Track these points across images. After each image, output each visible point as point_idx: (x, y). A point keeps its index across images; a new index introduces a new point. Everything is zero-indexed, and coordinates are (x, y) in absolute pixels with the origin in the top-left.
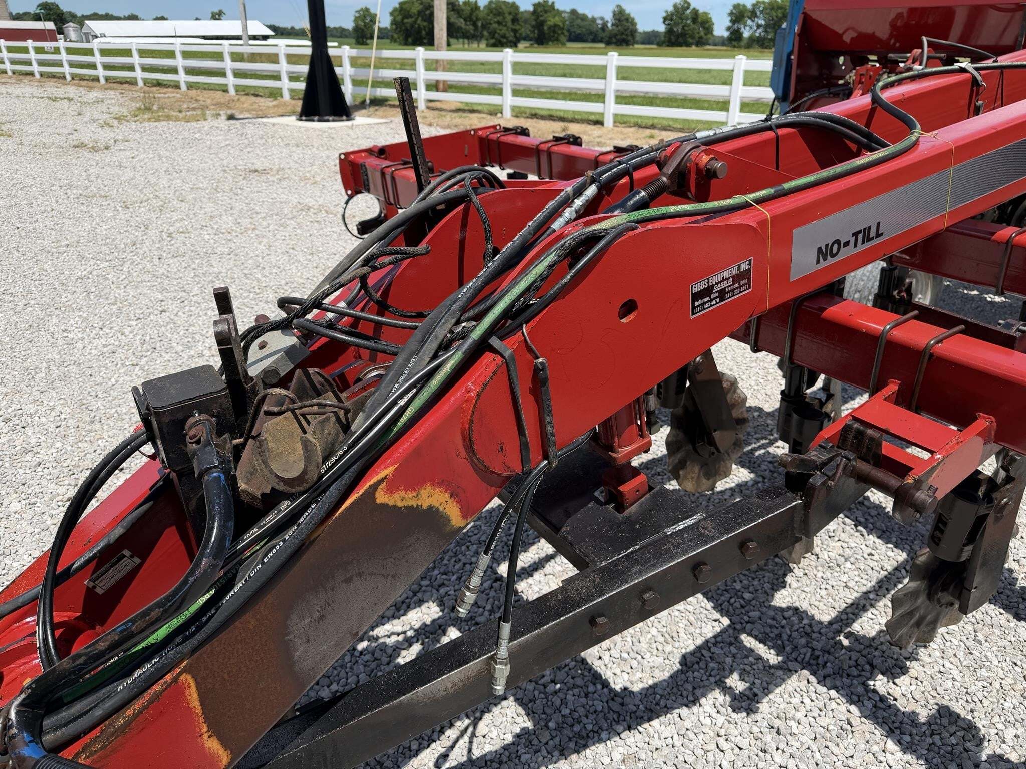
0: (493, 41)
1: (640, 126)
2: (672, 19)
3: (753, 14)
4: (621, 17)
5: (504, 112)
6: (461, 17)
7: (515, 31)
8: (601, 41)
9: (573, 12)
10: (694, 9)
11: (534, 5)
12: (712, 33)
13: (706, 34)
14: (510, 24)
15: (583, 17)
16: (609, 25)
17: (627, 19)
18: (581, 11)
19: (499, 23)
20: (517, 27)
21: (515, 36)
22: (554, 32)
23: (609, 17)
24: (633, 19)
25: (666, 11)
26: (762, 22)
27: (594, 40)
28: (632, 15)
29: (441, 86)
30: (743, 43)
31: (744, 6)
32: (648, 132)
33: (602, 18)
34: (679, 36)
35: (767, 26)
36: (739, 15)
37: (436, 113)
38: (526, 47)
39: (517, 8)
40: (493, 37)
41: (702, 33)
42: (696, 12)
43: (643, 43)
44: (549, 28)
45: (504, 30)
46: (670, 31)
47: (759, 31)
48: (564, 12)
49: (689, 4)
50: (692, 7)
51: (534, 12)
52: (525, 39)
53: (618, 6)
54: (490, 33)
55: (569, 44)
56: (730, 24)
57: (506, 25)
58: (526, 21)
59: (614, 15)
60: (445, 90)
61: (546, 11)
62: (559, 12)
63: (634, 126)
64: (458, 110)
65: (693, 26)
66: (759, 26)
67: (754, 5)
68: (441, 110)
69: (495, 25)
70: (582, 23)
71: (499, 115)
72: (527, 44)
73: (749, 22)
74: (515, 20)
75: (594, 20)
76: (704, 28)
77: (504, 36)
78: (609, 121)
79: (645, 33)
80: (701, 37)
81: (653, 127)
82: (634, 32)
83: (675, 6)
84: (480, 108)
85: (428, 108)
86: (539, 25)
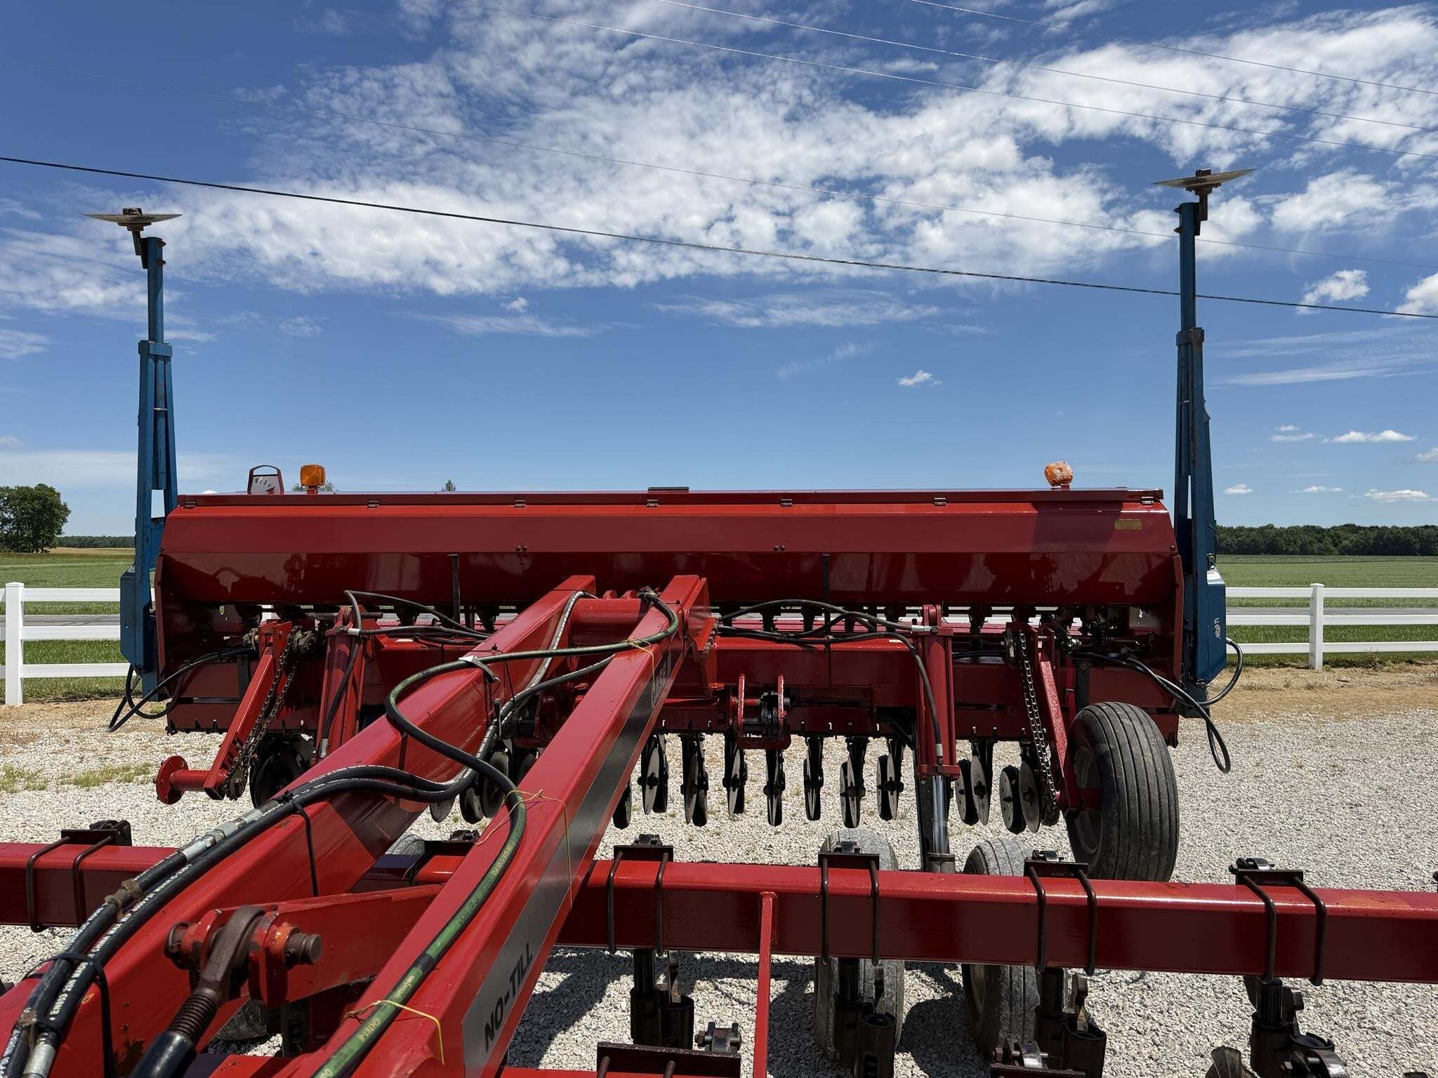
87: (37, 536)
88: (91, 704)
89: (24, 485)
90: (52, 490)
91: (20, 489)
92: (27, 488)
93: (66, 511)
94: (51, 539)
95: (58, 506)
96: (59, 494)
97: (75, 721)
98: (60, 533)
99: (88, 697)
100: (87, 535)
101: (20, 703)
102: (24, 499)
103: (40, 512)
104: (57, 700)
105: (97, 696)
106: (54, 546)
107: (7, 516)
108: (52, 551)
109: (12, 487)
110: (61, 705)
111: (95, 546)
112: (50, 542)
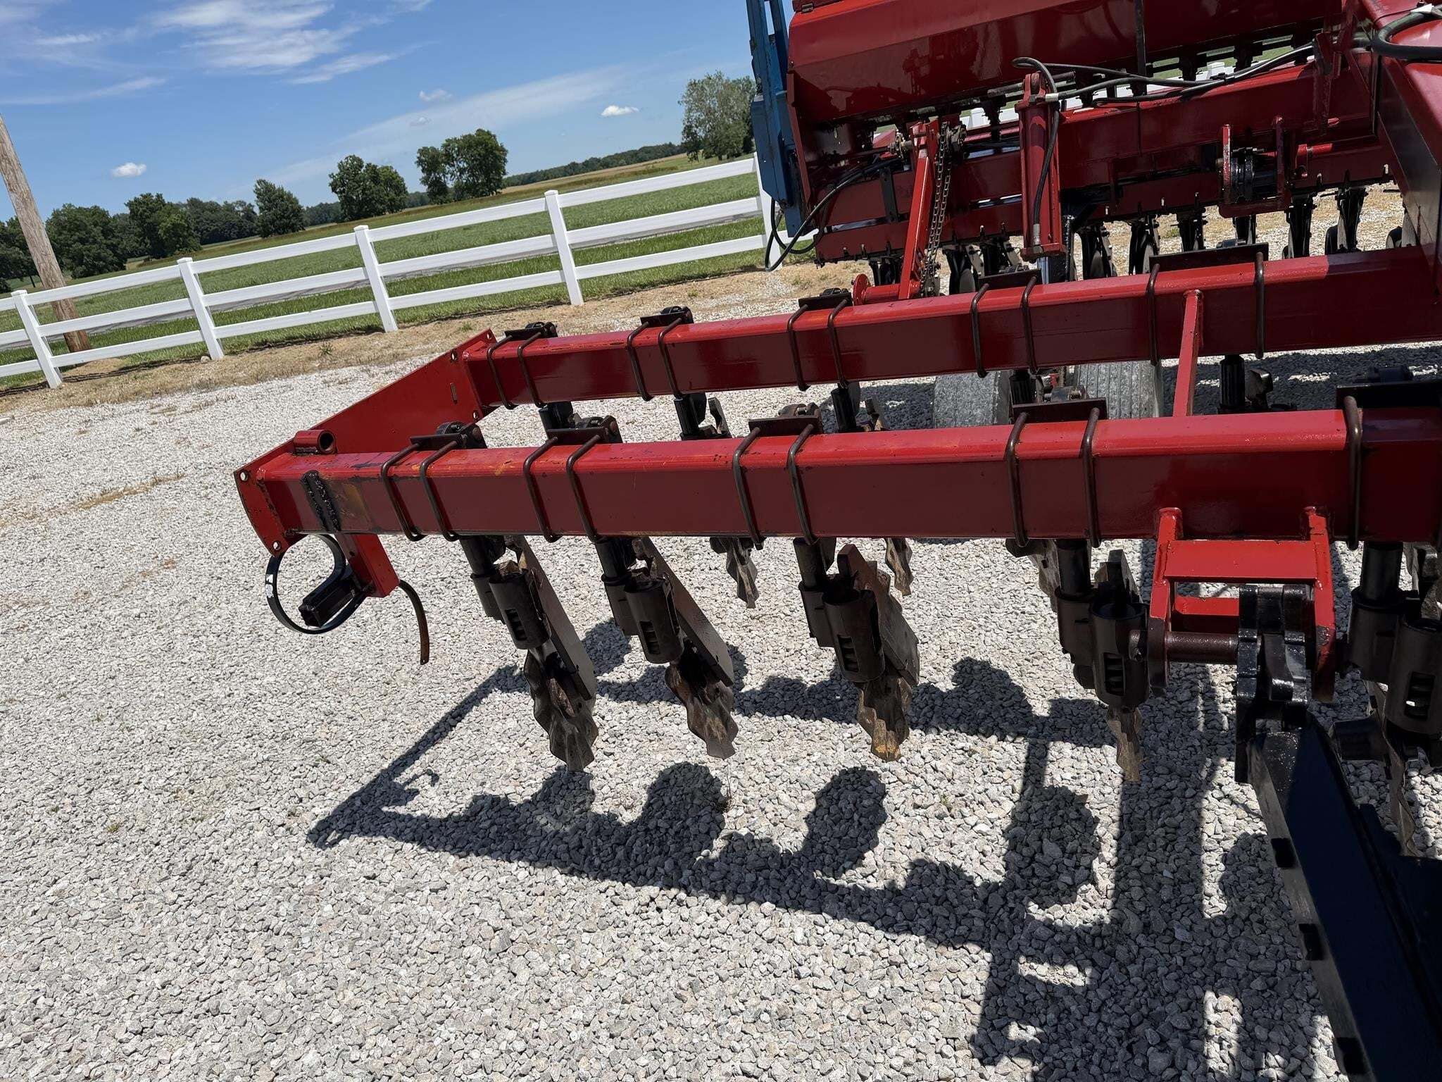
0: (80, 269)
1: (440, 319)
2: (343, 185)
3: (449, 158)
4: (268, 194)
5: (211, 352)
6: (14, 245)
7: (113, 247)
8: (251, 234)
9: (194, 203)
10: (369, 165)
11: (130, 205)
12: (406, 192)
13: (398, 195)
14: (100, 238)
15: (213, 207)
16: (256, 210)
17: (281, 197)
18: (204, 199)
19: (82, 241)
20: (114, 241)
21: (116, 254)
22: (176, 235)
23: (252, 199)
24: (290, 195)
25: (331, 176)
26: (463, 165)
27: (241, 235)
28: (286, 190)
29: (77, 341)
30: (450, 196)
31: (433, 149)
32: (457, 324)
33: (241, 203)
34: (361, 204)
35: (471, 170)
36: (431, 162)
37: (87, 384)
38: (140, 265)
39: (104, 214)
40: (81, 263)
41: (392, 194)
42: (372, 169)
43: (313, 224)
44: (167, 231)
45: (95, 249)
46: (346, 201)
47: (464, 176)
48: (179, 206)
49: (360, 161)
50: (365, 164)
51: (134, 214)
52: (132, 255)
53: (259, 182)
54: (73, 258)
55: (206, 248)
56: (423, 175)
57: (95, 242)
58: (124, 229)
59: (259, 195)
60: (86, 347)
61: (153, 211)
62: (174, 208)
63: (431, 321)
64: (125, 370)
65: (375, 188)
66: (462, 171)
67: (445, 146)
68: (92, 377)
69: (78, 246)
70: (214, 216)
71: (204, 358)
72: (141, 261)
73: (447, 168)
74: (107, 232)
75: (229, 208)
76: (391, 186)
77: (98, 258)
78: (390, 323)
79: (312, 210)
80: (392, 200)
81: (458, 315)
82: (297, 211)
83: (340, 166)
84: (162, 357)
85: (65, 380)
86: (149, 230)
87: (489, 181)
88: (638, 295)
89: (465, 133)
90: (488, 133)
91: (465, 137)
92: (470, 135)
93: (504, 151)
94: (500, 180)
95: (497, 148)
96: (494, 136)
97: (632, 310)
98: (505, 174)
99: (632, 291)
100: (523, 172)
101: (582, 303)
102: (470, 147)
103: (485, 157)
104: (608, 296)
105: (638, 288)
106: (504, 187)
107: (461, 165)
108: (504, 191)
109: (459, 137)
110: (614, 299)
111: (534, 181)
112: (500, 184)
